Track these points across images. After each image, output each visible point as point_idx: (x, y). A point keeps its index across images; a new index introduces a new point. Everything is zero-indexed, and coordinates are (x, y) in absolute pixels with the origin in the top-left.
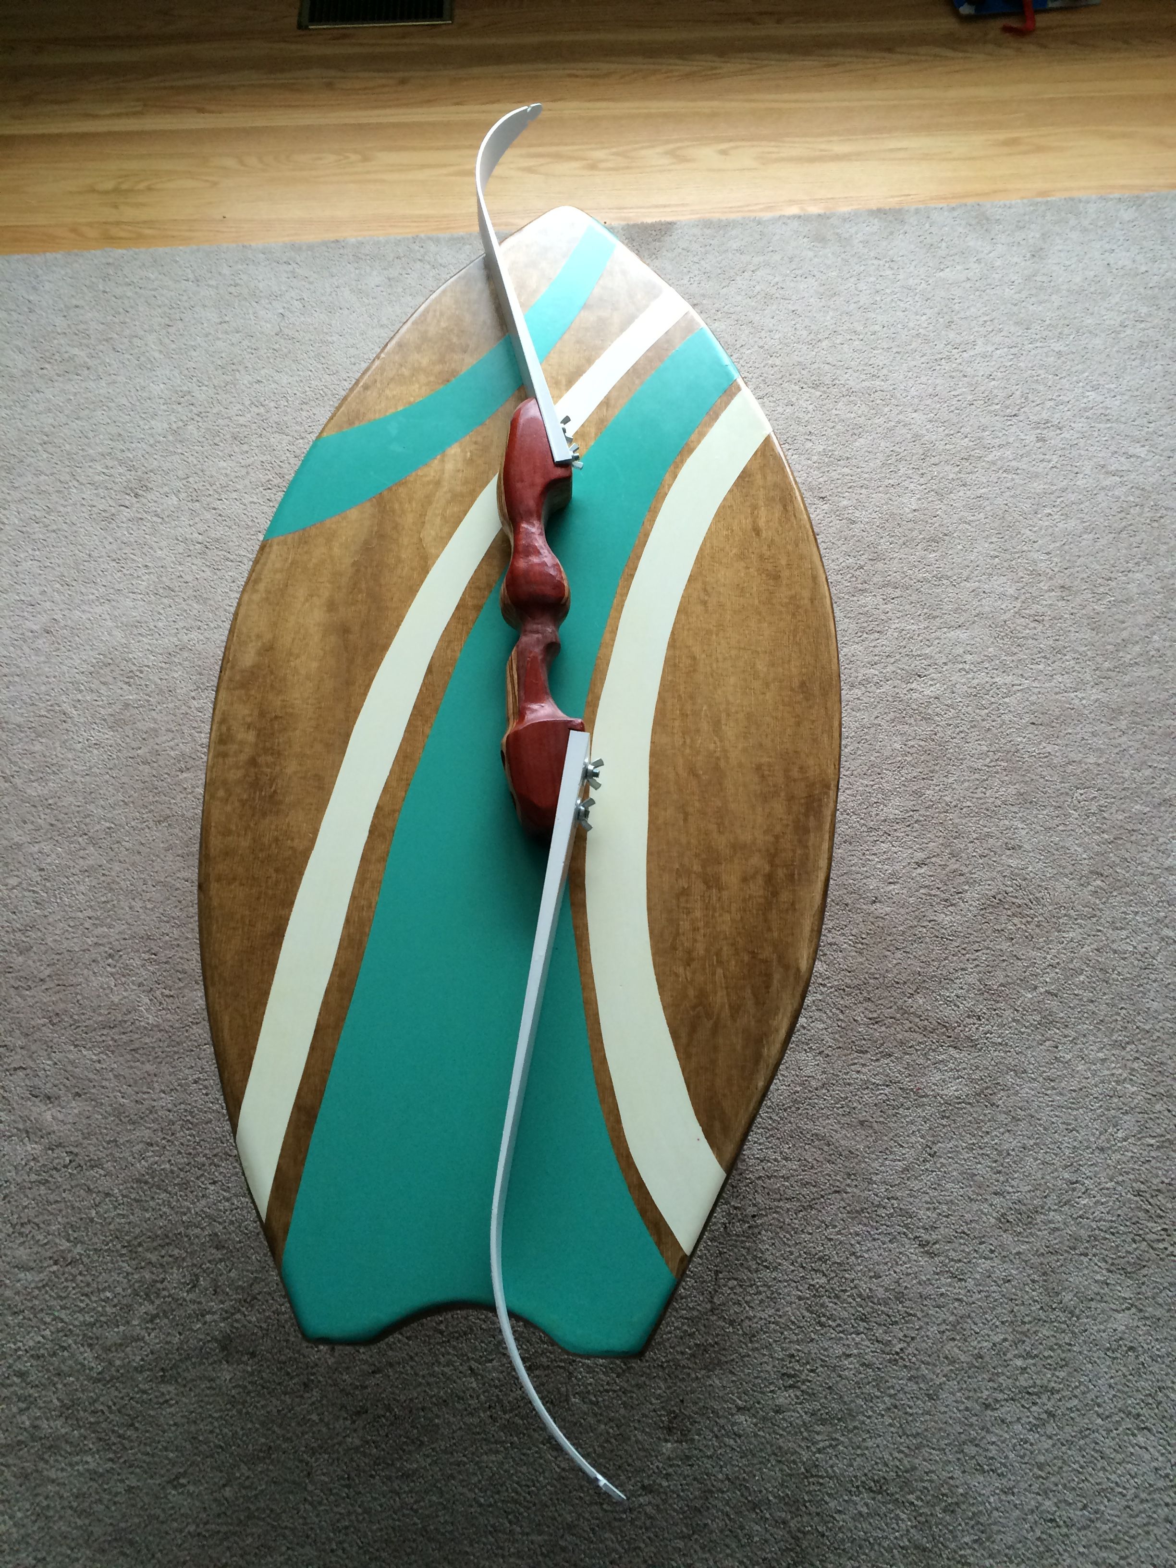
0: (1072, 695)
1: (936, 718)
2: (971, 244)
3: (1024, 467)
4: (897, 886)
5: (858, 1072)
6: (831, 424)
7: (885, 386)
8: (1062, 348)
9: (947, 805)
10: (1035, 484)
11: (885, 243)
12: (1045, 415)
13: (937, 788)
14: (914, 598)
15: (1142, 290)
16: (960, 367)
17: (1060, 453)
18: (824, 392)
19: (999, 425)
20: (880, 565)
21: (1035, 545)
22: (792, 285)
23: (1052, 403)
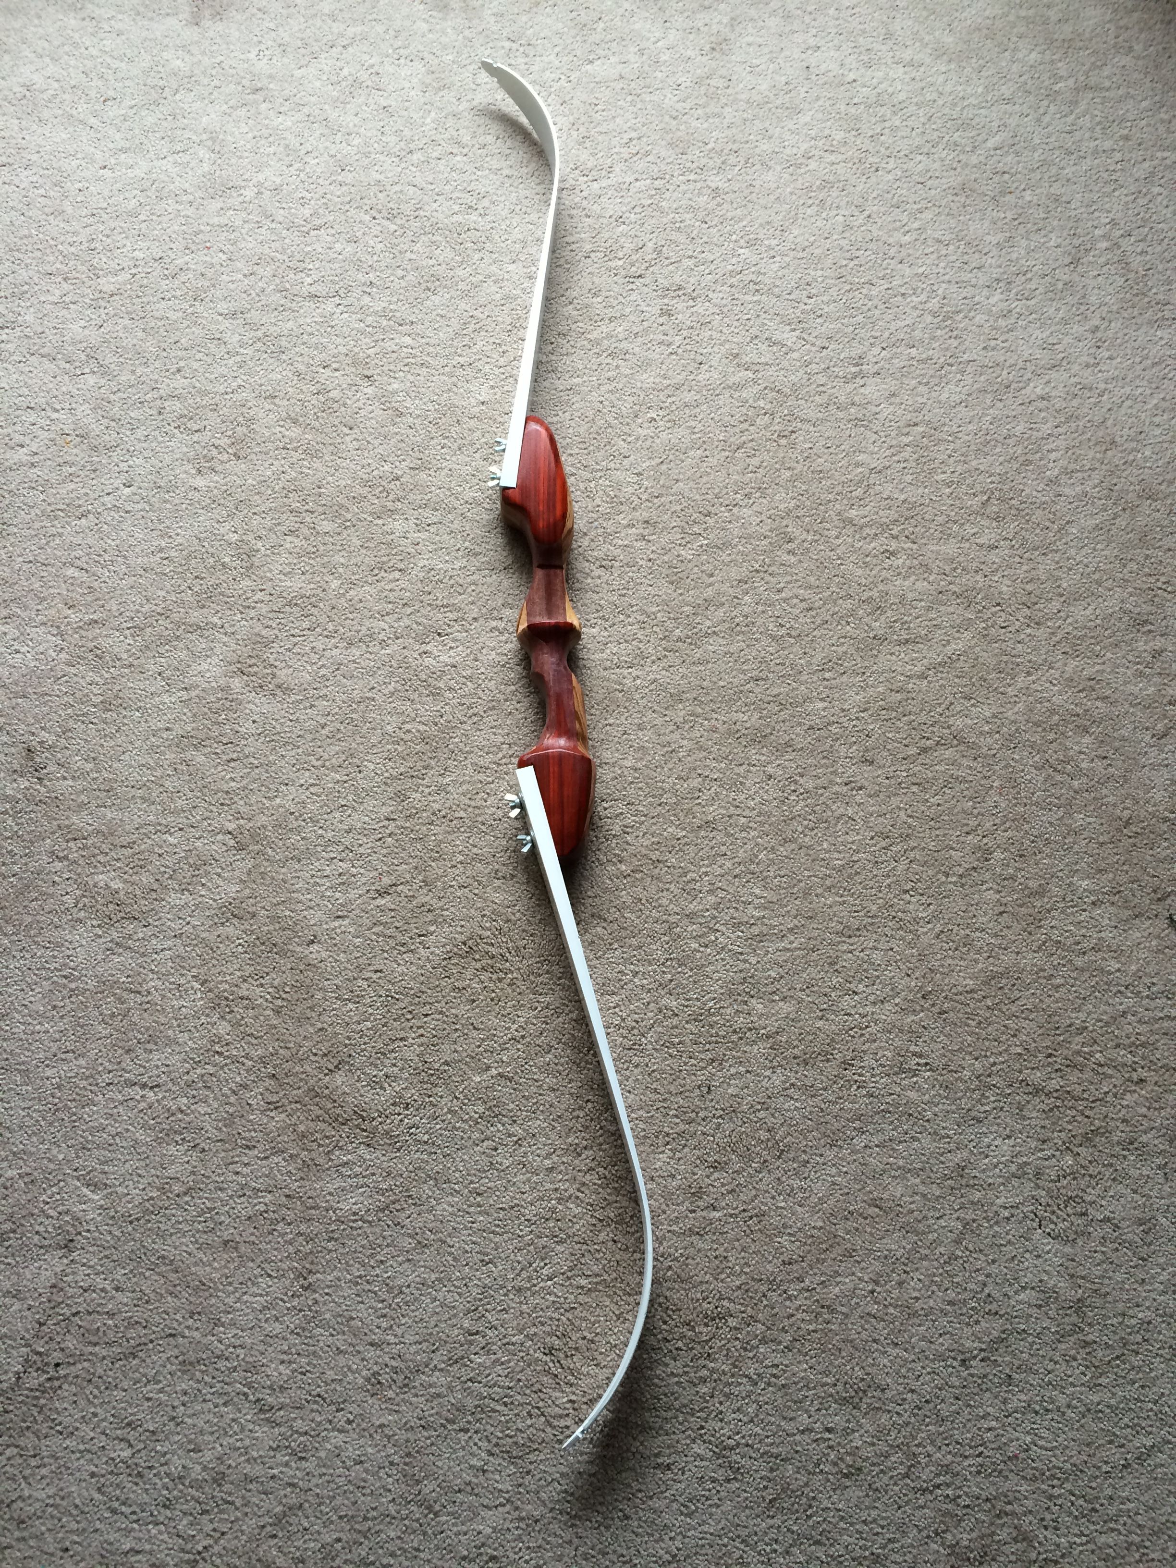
0: (625, 672)
1: (448, 694)
2: (637, 26)
3: (637, 350)
4: (346, 922)
5: (237, 1173)
6: (400, 273)
7: (482, 223)
8: (720, 184)
9: (434, 814)
10: (645, 376)
11: (524, 18)
12: (677, 279)
13: (427, 790)
14: (456, 526)
15: (843, 107)
16: (585, 203)
17: (685, 333)
18: (402, 226)
19: (616, 289)
20: (423, 475)
21: (626, 462)
22: (391, 69)
23: (691, 263)
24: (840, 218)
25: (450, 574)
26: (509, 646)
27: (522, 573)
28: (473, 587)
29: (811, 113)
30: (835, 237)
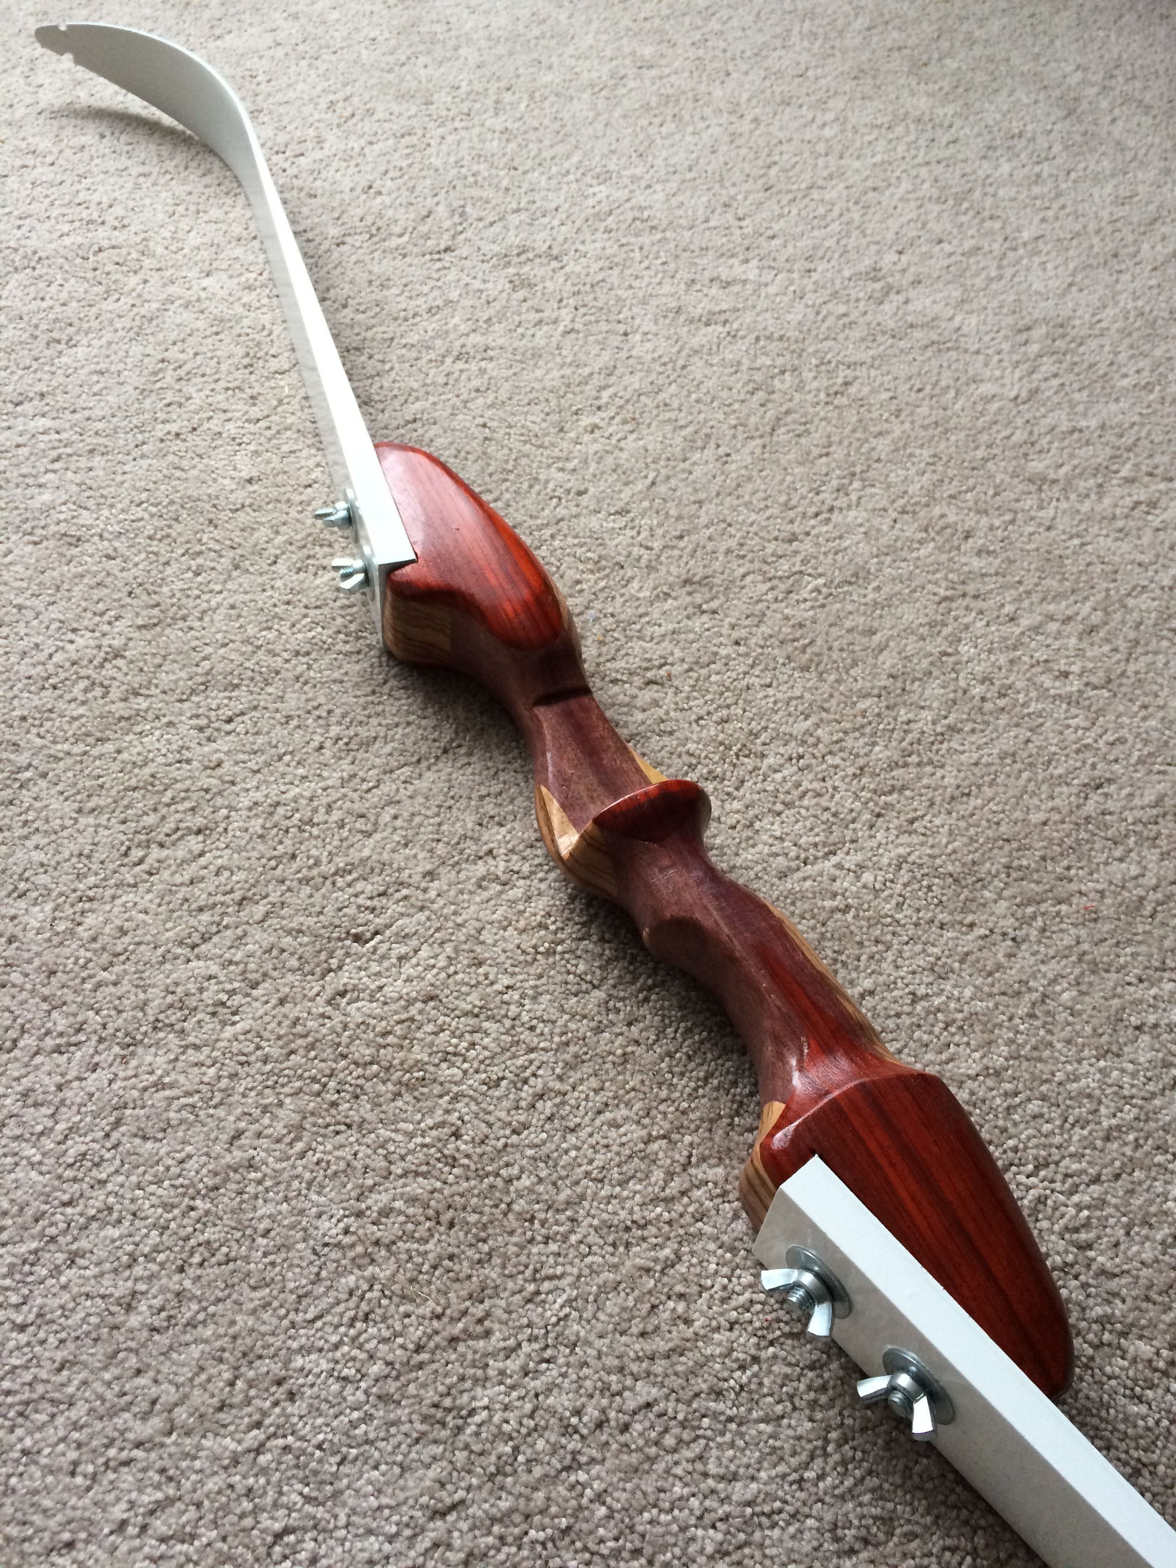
0: (828, 866)
7: (122, 238)
8: (508, 125)
9: (566, 1430)
10: (539, 372)
12: (513, 240)
17: (573, 302)
19: (417, 272)
23: (522, 217)
24: (717, 128)
25: (325, 800)
26: (540, 905)
27: (487, 748)
28: (392, 810)
29: (590, 36)
30: (725, 148)
